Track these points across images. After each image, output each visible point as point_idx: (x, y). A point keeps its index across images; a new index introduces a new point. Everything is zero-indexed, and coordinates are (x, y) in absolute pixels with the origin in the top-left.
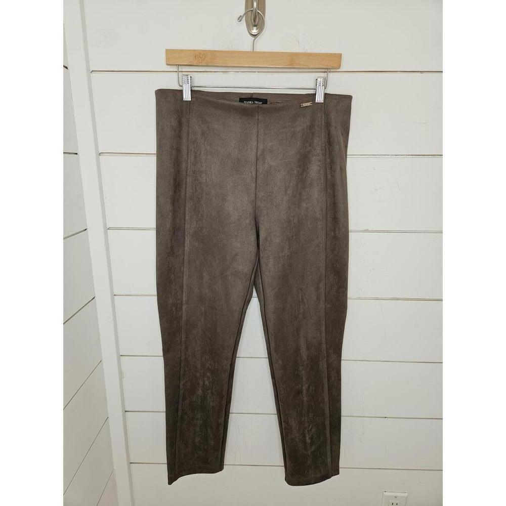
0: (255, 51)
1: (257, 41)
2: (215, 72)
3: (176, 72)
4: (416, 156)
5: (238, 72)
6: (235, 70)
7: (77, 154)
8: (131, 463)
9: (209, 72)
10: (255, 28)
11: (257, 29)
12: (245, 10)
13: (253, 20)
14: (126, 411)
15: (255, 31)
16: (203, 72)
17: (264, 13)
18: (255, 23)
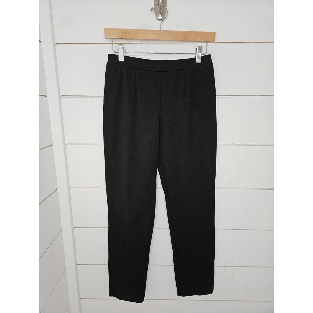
0: (162, 29)
1: (163, 24)
2: (135, 43)
3: (111, 43)
4: (264, 96)
5: (150, 43)
6: (148, 42)
7: (46, 96)
8: (81, 299)
10: (160, 15)
11: (161, 16)
13: (159, 11)
14: (77, 265)
15: (160, 17)
17: (166, 6)
18: (160, 12)
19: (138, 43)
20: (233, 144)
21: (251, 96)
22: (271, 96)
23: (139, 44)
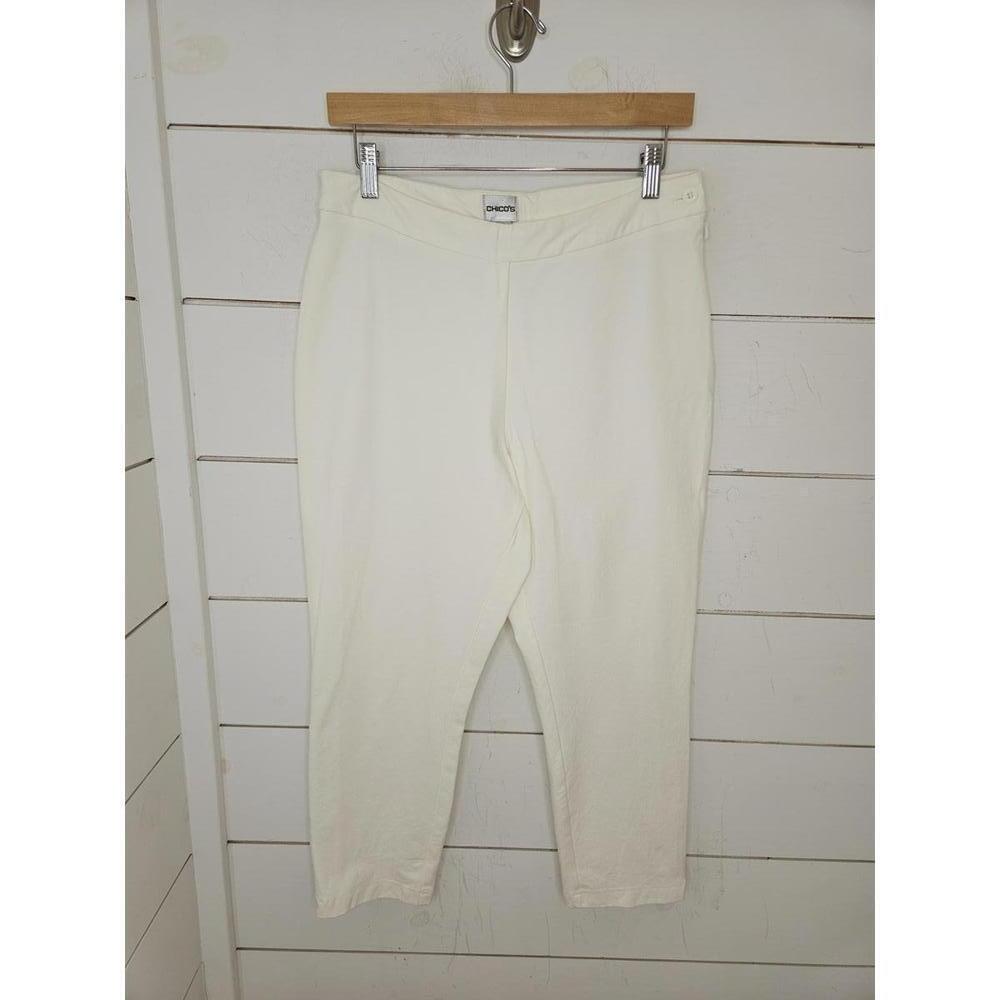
0: (514, 92)
4: (845, 320)
7: (133, 299)
8: (238, 949)
9: (417, 133)
10: (516, 43)
11: (520, 46)
12: (497, 6)
13: (512, 27)
14: (229, 842)
15: (515, 50)
16: (406, 133)
17: (536, 12)
18: (517, 32)
19: (440, 134)
20: (739, 473)
21: (800, 319)
22: (866, 321)
23: (446, 136)
